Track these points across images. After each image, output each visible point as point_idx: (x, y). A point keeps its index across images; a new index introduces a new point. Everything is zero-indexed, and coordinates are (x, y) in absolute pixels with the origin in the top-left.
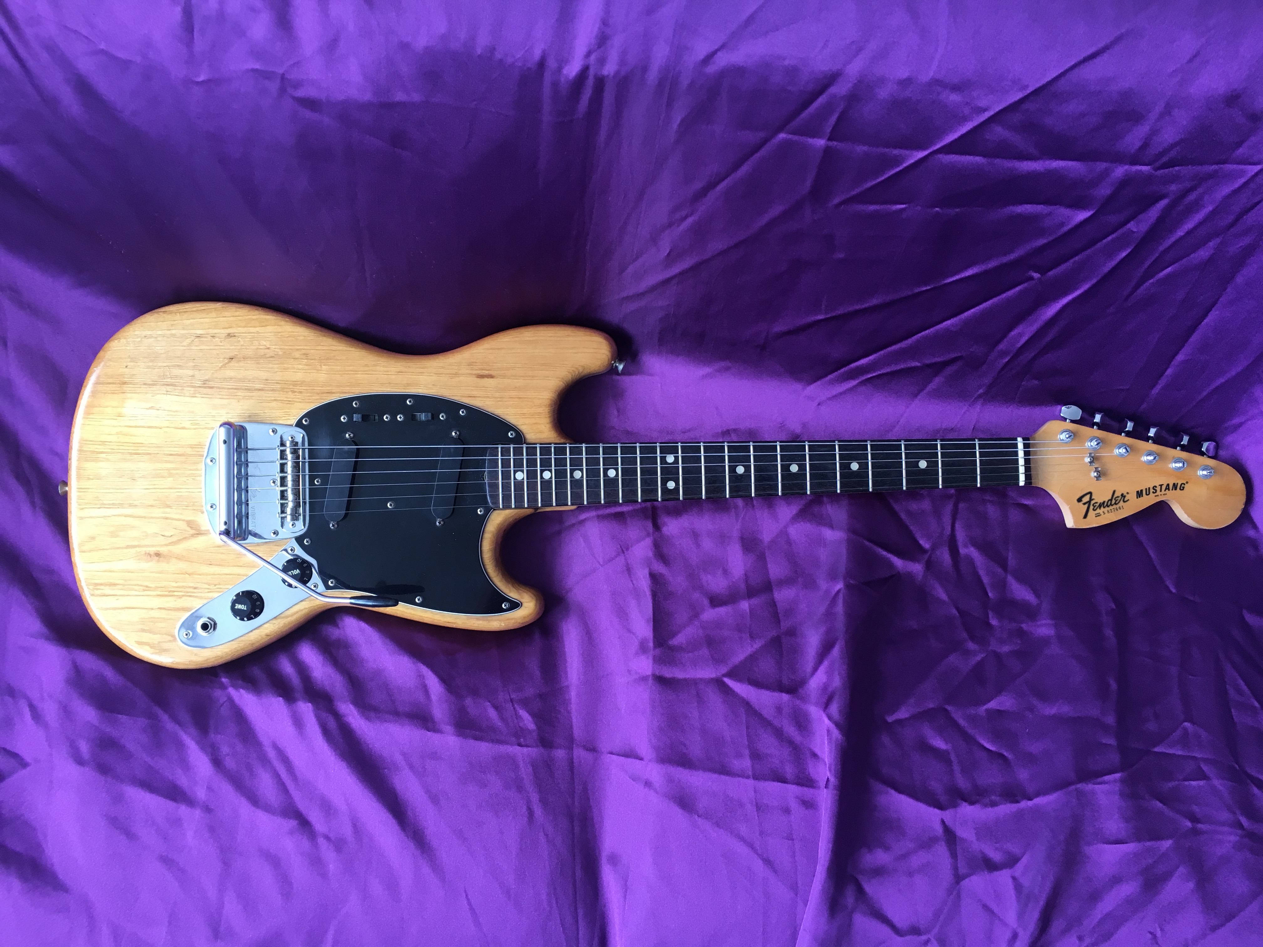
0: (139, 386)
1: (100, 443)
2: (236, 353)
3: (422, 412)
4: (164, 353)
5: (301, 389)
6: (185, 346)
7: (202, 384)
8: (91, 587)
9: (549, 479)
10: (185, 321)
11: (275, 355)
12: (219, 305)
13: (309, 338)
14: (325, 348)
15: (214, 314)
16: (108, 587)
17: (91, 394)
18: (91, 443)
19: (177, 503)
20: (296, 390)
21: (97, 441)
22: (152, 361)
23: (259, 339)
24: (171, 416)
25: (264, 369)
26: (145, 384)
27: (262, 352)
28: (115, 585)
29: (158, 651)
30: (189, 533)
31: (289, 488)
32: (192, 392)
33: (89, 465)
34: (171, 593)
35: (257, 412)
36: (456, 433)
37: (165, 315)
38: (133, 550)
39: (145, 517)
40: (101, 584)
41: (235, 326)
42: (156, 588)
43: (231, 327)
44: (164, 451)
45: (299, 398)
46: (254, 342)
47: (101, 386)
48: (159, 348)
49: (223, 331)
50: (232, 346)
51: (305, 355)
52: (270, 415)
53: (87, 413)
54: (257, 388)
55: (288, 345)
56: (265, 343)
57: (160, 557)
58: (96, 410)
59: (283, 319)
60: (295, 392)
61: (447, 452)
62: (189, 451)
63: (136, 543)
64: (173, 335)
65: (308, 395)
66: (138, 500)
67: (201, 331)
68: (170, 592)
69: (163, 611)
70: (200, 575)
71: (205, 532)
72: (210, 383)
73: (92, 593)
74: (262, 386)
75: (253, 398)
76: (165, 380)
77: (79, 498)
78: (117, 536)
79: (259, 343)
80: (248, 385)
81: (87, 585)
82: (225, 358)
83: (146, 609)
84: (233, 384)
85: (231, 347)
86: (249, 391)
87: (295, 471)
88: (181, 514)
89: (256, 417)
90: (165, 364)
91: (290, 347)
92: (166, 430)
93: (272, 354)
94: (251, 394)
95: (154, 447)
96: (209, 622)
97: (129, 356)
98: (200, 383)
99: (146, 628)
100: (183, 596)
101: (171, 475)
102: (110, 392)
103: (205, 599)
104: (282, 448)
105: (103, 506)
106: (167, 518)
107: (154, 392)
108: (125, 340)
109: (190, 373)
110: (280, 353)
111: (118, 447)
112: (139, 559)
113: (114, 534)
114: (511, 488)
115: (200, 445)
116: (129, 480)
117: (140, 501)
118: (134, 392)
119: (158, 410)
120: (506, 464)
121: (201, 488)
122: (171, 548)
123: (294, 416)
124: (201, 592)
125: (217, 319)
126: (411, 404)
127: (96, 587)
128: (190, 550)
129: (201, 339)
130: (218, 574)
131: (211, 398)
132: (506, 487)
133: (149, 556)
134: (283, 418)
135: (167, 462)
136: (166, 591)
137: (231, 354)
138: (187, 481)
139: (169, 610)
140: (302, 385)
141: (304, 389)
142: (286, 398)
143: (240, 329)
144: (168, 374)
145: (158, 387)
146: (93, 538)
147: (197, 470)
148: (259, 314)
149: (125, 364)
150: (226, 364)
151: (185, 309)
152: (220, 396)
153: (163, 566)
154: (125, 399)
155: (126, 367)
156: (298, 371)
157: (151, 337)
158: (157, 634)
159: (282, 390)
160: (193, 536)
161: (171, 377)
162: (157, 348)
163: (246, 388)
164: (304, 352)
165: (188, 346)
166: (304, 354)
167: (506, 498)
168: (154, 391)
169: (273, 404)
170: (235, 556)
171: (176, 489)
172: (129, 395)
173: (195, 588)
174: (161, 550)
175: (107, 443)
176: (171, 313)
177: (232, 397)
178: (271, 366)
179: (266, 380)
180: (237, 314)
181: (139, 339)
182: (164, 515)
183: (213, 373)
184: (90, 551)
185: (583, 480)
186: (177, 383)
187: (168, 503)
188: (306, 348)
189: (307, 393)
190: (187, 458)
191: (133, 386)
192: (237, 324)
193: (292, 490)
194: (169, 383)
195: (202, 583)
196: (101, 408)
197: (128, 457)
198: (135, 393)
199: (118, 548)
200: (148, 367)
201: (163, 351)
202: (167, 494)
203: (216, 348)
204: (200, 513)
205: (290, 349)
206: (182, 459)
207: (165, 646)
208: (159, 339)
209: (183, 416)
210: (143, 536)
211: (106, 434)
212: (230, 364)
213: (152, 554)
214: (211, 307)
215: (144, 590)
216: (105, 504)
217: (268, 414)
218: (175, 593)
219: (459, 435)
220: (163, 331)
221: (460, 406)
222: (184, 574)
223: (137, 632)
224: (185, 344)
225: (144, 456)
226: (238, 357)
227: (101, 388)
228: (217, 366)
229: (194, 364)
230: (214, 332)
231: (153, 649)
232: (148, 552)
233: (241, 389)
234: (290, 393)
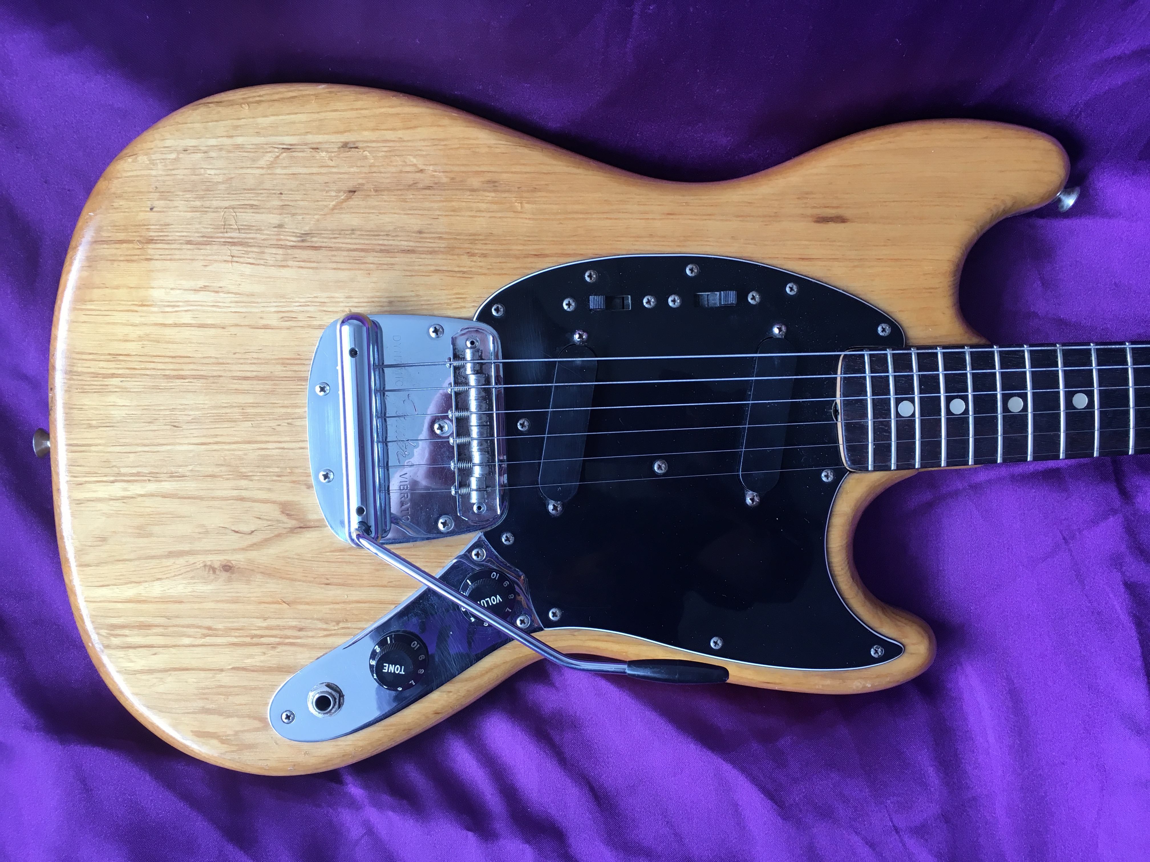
0: (178, 246)
1: (109, 357)
2: (360, 181)
3: (712, 290)
4: (223, 183)
5: (486, 250)
6: (262, 168)
7: (298, 241)
8: (104, 632)
9: (962, 414)
10: (260, 120)
11: (436, 183)
12: (322, 88)
13: (498, 150)
14: (528, 169)
15: (313, 105)
16: (136, 632)
17: (86, 264)
18: (91, 357)
19: (261, 470)
20: (476, 251)
21: (102, 355)
22: (201, 198)
23: (404, 153)
24: (243, 304)
25: (416, 212)
26: (189, 243)
27: (410, 178)
28: (149, 626)
29: (234, 748)
30: (286, 526)
31: (473, 439)
32: (279, 257)
33: (88, 401)
34: (255, 640)
35: (404, 294)
36: (780, 329)
37: (220, 109)
38: (181, 561)
39: (201, 498)
40: (123, 627)
41: (356, 128)
42: (228, 631)
43: (349, 131)
44: (231, 371)
45: (481, 267)
46: (393, 158)
47: (105, 246)
48: (212, 172)
49: (334, 138)
50: (352, 167)
51: (491, 185)
52: (429, 300)
53: (79, 300)
54: (403, 248)
55: (458, 165)
56: (414, 161)
57: (233, 573)
58: (96, 293)
59: (447, 113)
60: (473, 255)
61: (767, 366)
62: (278, 370)
63: (186, 547)
64: (239, 147)
65: (499, 260)
66: (187, 466)
67: (292, 137)
68: (253, 637)
69: (243, 673)
70: (308, 604)
71: (317, 524)
72: (314, 239)
73: (106, 642)
74: (411, 244)
75: (396, 267)
76: (226, 235)
77: (72, 464)
78: (150, 535)
79: (404, 162)
80: (386, 242)
81: (95, 628)
82: (339, 191)
83: (211, 670)
84: (357, 241)
85: (352, 170)
86: (388, 255)
87: (484, 406)
88: (269, 490)
89: (403, 304)
90: (226, 204)
91: (463, 169)
92: (234, 330)
93: (428, 182)
94: (393, 260)
95: (214, 364)
96: (330, 694)
97: (156, 188)
98: (294, 239)
99: (211, 706)
100: (279, 644)
101: (246, 418)
102: (122, 258)
103: (320, 648)
104: (456, 363)
105: (119, 478)
106: (242, 499)
107: (209, 258)
108: (145, 157)
109: (274, 219)
110: (444, 180)
111: (143, 366)
112: (192, 578)
113: (142, 532)
114: (890, 433)
115: (298, 359)
116: (168, 427)
117: (190, 468)
118: (169, 257)
119: (217, 292)
120: (881, 386)
121: (304, 441)
122: (253, 554)
123: (474, 301)
124: (312, 637)
125: (322, 115)
126: (693, 275)
127: (113, 632)
128: (289, 558)
129: (294, 154)
130: (344, 602)
131: (316, 268)
132: (882, 431)
133: (211, 572)
134: (454, 306)
135: (237, 391)
136: (247, 636)
137: (351, 184)
138: (278, 429)
139: (253, 671)
140: (488, 242)
141: (491, 250)
142: (459, 266)
143: (366, 133)
144: (233, 222)
145: (215, 247)
146: (103, 540)
147: (296, 406)
148: (401, 105)
149: (149, 204)
150: (342, 202)
151: (260, 96)
152: (334, 265)
153: (240, 588)
154: (153, 271)
155: (151, 209)
156: (478, 214)
157: (196, 150)
158: (232, 717)
159: (450, 250)
160: (293, 531)
161: (239, 229)
162: (209, 172)
163: (383, 248)
164: (488, 177)
165: (269, 168)
166: (489, 182)
167: (883, 452)
168: (207, 255)
169: (435, 279)
170: (373, 567)
171: (256, 442)
172: (158, 264)
173: (301, 629)
174: (237, 559)
175: (121, 358)
176: (231, 103)
177: (356, 266)
178: (427, 205)
179: (420, 232)
180: (359, 104)
181: (173, 156)
182: (235, 493)
183: (318, 220)
184: (98, 565)
185: (1027, 416)
186: (252, 241)
187: (243, 470)
188: (492, 169)
189: (498, 256)
190: (275, 385)
191: (166, 246)
192: (361, 125)
193: (480, 444)
194: (236, 240)
195: (313, 619)
196: (107, 291)
197: (163, 383)
198: (171, 260)
199: (153, 557)
200: (194, 210)
201: (220, 179)
202: (240, 453)
203: (323, 170)
204: (304, 487)
205: (463, 172)
206: (268, 385)
207: (249, 738)
208: (213, 154)
209: (265, 304)
210: (200, 533)
211: (120, 340)
212: (351, 203)
213: (216, 567)
214: (307, 92)
215: (205, 636)
216: (124, 475)
217: (425, 298)
218: (263, 640)
219: (787, 334)
220: (220, 139)
221: (785, 277)
222: (279, 603)
223: (194, 713)
224: (262, 163)
225: (195, 381)
226: (365, 187)
227: (106, 250)
228: (326, 206)
229: (281, 203)
230: (317, 141)
231: (225, 746)
232: (209, 563)
233: (374, 250)
234: (465, 257)
